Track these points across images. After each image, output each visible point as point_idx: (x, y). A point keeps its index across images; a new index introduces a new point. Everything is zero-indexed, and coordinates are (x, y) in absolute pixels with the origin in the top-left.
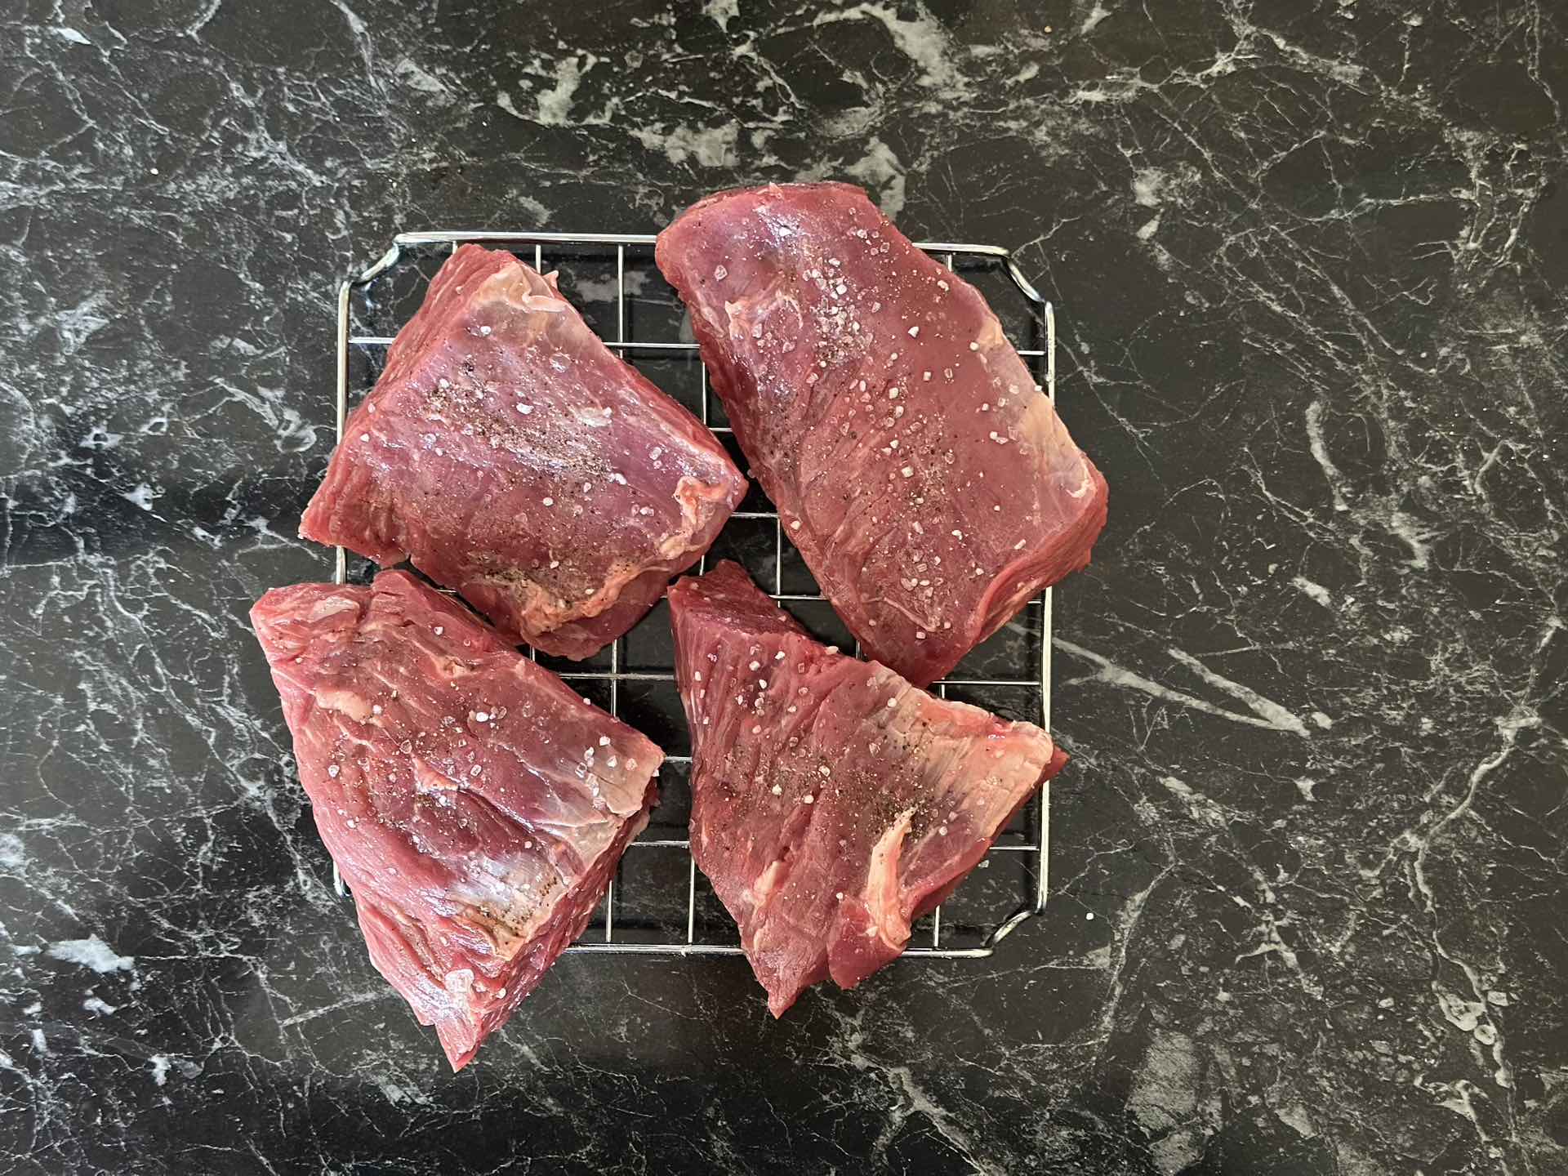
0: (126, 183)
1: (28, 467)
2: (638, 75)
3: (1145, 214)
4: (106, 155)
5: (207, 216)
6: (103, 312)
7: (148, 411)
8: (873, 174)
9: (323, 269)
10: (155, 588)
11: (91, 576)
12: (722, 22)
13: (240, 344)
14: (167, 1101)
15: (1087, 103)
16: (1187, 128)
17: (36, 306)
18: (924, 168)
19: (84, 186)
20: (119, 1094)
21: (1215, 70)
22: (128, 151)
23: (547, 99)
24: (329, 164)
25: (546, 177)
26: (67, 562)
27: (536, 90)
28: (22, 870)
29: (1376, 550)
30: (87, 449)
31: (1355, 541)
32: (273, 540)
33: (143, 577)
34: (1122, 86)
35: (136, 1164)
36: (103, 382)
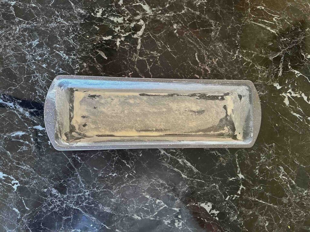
0: (41, 24)
1: (28, 62)
2: (110, 11)
3: (175, 29)
4: (39, 21)
5: (53, 29)
6: (39, 41)
7: (45, 54)
8: (141, 24)
9: (69, 36)
10: (46, 78)
11: (38, 77)
12: (121, 5)
13: (57, 45)
14: (50, 147)
15: (167, 16)
16: (179, 19)
17: (29, 41)
18: (147, 23)
19: (36, 25)
20: (44, 146)
21: (182, 12)
22: (42, 20)
23: (98, 14)
24: (69, 22)
25: (98, 24)
26: (34, 75)
27: (97, 13)
28: (29, 117)
29: (204, 71)
30: (36, 60)
31: (202, 70)
32: (62, 71)
33: (45, 77)
34: (171, 14)
35: (47, 156)
36: (39, 51)
